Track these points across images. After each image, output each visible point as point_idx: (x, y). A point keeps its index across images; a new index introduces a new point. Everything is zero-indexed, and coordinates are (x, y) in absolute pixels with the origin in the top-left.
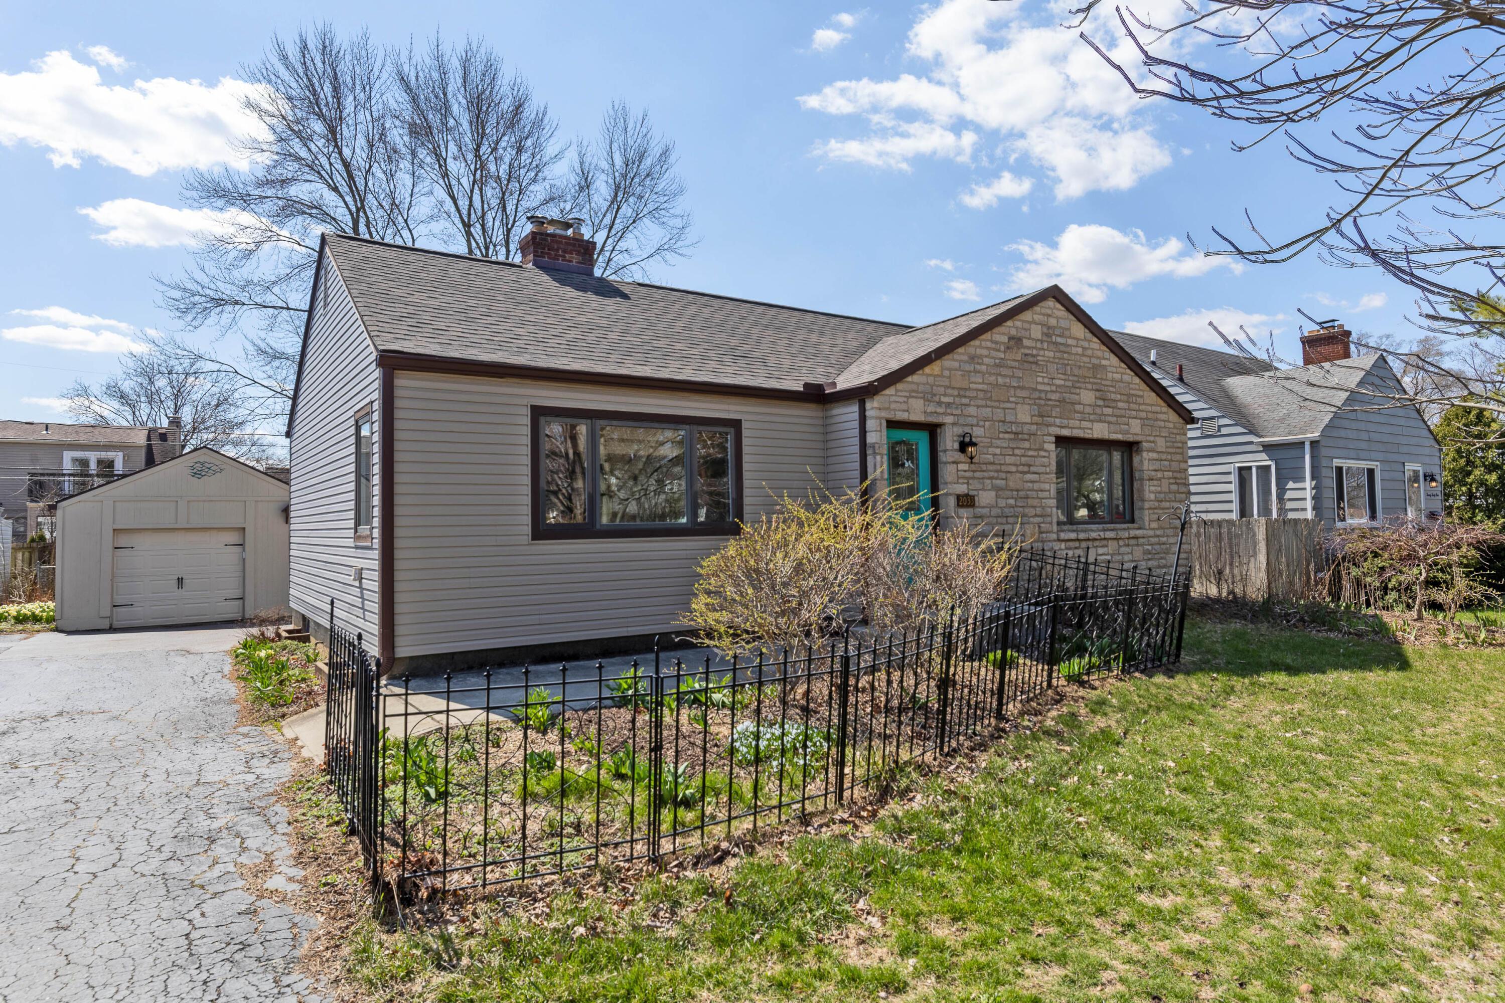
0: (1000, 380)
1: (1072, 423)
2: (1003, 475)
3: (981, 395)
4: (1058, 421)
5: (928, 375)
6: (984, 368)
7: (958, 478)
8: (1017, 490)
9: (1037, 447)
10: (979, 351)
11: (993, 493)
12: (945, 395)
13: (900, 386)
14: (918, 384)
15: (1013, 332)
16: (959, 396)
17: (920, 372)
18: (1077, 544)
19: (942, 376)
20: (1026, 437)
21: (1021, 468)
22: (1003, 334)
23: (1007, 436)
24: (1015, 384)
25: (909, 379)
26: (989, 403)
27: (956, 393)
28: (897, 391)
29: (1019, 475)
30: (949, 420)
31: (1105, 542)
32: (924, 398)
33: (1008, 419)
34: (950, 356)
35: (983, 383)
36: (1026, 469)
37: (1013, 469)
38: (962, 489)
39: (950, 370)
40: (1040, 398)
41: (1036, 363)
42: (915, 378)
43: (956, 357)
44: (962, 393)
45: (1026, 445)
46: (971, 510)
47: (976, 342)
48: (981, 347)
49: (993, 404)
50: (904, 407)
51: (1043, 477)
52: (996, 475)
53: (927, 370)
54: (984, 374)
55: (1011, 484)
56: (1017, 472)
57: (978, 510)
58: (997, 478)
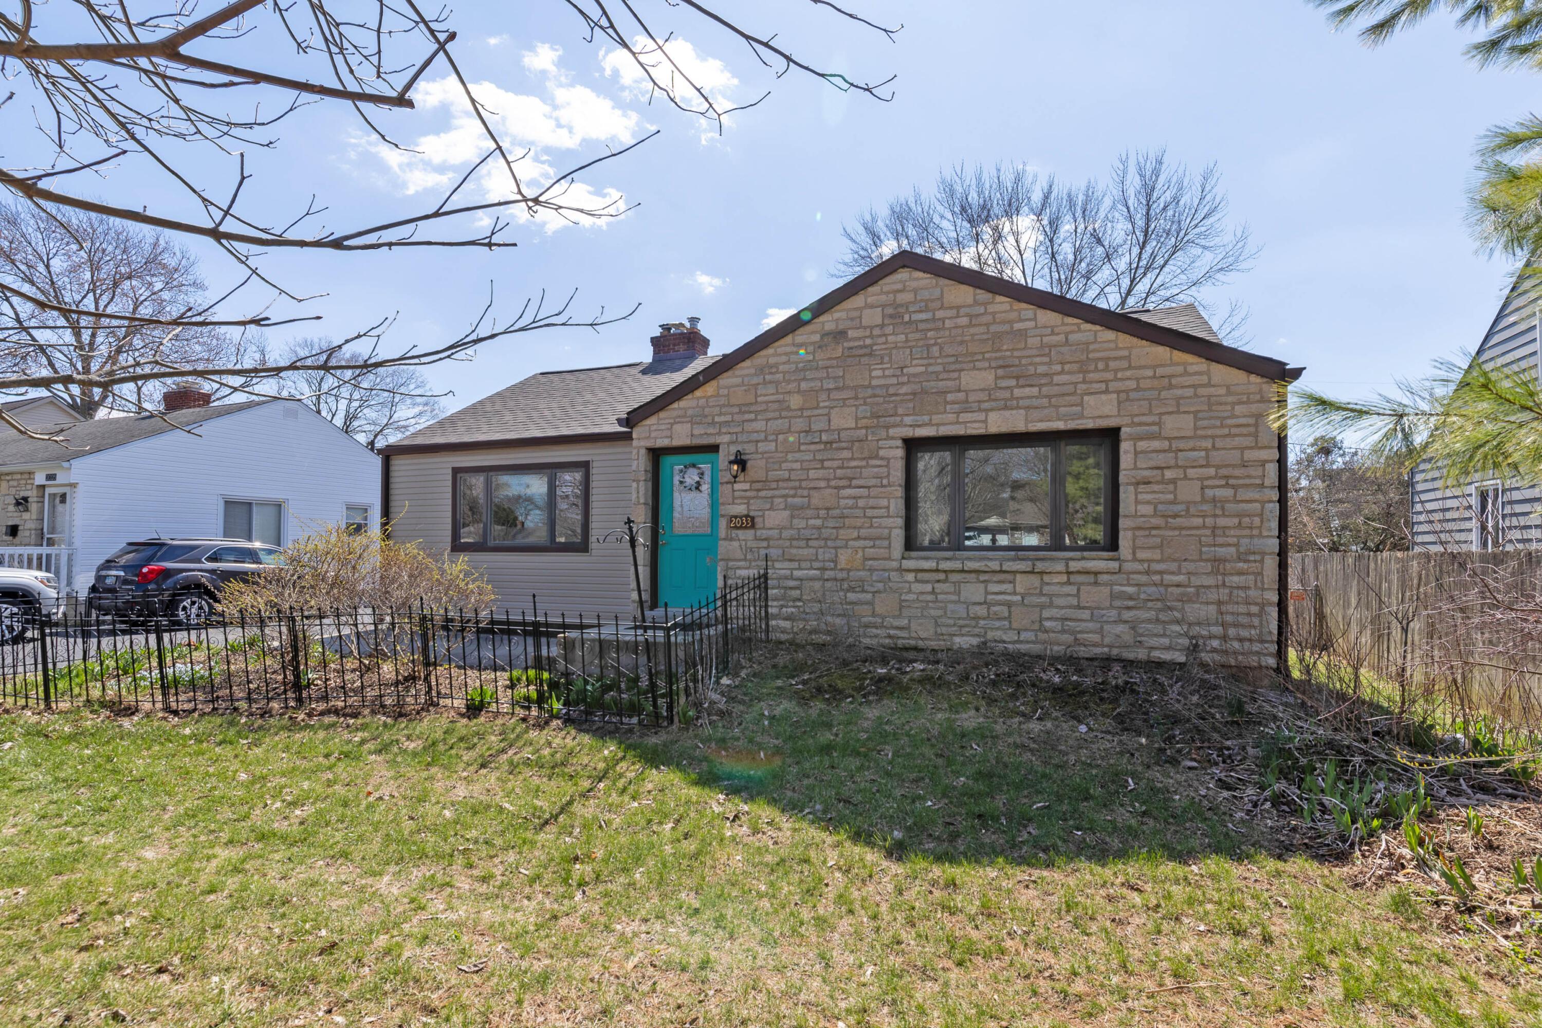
0: (804, 385)
1: (936, 419)
2: (805, 493)
3: (776, 406)
4: (908, 420)
5: (698, 398)
6: (779, 376)
7: (734, 498)
8: (828, 509)
9: (866, 454)
10: (772, 360)
11: (787, 513)
12: (720, 414)
13: (662, 414)
14: (685, 409)
15: (829, 327)
16: (740, 412)
17: (690, 396)
18: (942, 576)
19: (718, 395)
20: (844, 445)
21: (833, 483)
22: (813, 333)
23: (813, 447)
24: (831, 386)
25: (675, 405)
26: (784, 414)
27: (736, 410)
28: (659, 419)
29: (829, 491)
30: (723, 439)
31: (1009, 577)
32: (691, 422)
33: (815, 427)
34: (730, 373)
35: (777, 393)
36: (844, 483)
37: (823, 484)
38: (740, 509)
39: (728, 387)
40: (875, 396)
41: (870, 355)
42: (683, 403)
43: (738, 372)
44: (743, 409)
45: (846, 454)
46: (752, 532)
47: (770, 351)
48: (776, 355)
49: (790, 414)
50: (669, 433)
51: (874, 492)
52: (792, 492)
53: (698, 393)
54: (777, 383)
55: (815, 501)
56: (828, 487)
57: (759, 533)
58: (794, 496)
